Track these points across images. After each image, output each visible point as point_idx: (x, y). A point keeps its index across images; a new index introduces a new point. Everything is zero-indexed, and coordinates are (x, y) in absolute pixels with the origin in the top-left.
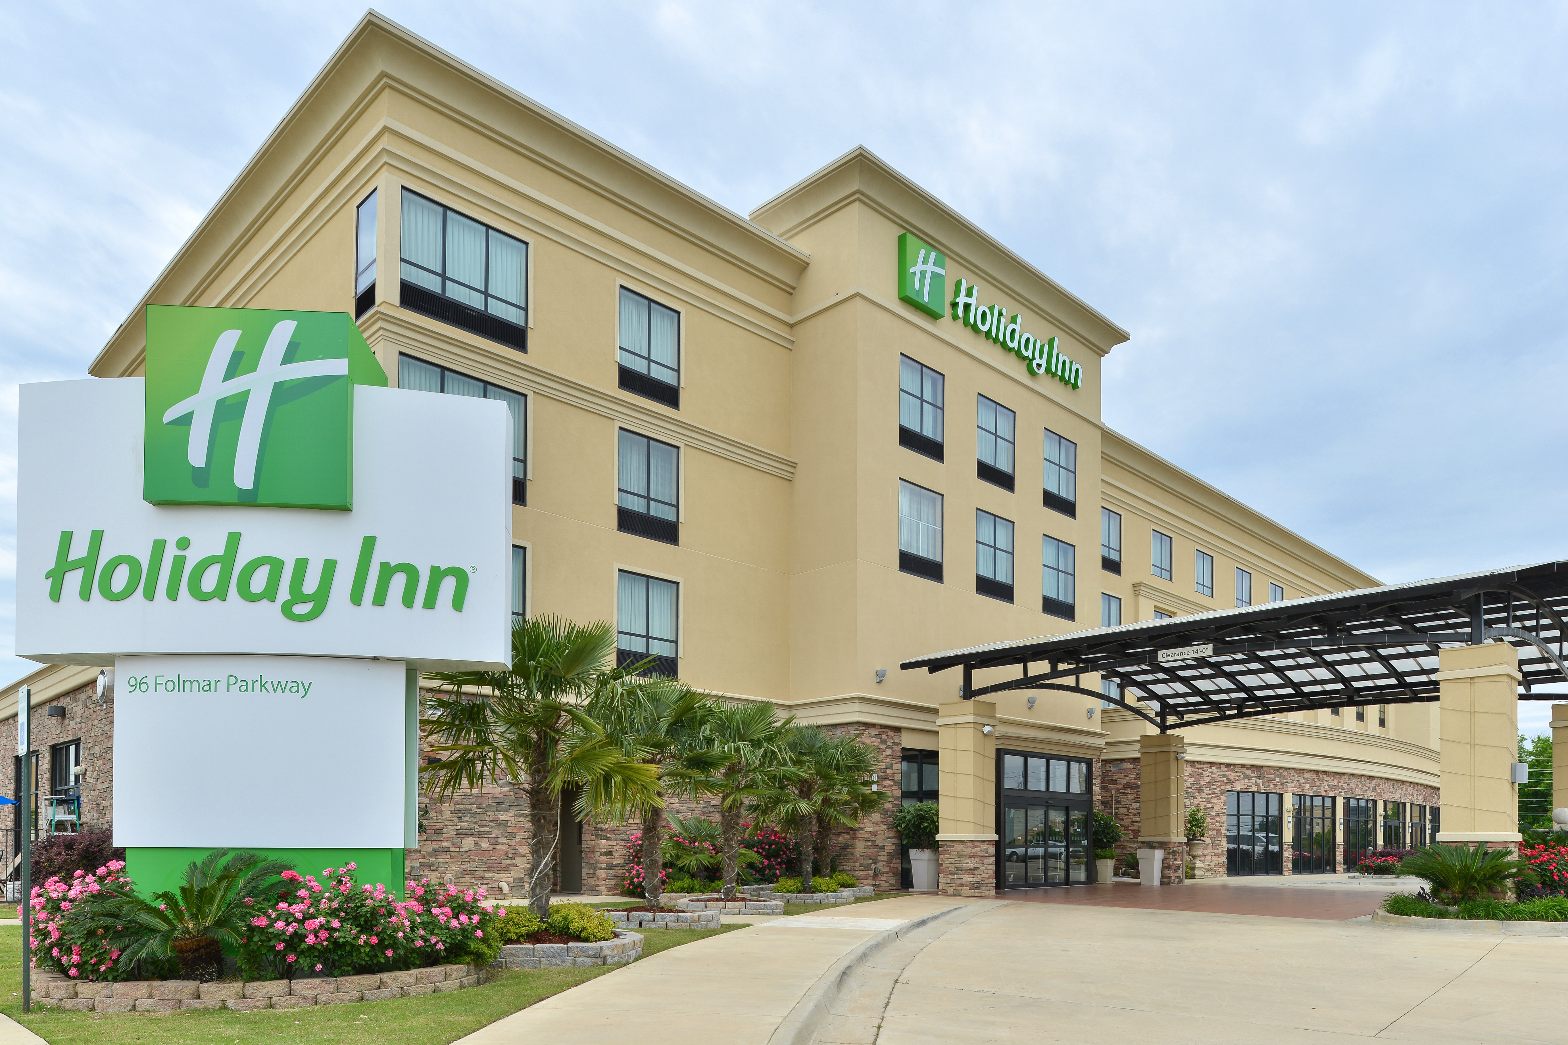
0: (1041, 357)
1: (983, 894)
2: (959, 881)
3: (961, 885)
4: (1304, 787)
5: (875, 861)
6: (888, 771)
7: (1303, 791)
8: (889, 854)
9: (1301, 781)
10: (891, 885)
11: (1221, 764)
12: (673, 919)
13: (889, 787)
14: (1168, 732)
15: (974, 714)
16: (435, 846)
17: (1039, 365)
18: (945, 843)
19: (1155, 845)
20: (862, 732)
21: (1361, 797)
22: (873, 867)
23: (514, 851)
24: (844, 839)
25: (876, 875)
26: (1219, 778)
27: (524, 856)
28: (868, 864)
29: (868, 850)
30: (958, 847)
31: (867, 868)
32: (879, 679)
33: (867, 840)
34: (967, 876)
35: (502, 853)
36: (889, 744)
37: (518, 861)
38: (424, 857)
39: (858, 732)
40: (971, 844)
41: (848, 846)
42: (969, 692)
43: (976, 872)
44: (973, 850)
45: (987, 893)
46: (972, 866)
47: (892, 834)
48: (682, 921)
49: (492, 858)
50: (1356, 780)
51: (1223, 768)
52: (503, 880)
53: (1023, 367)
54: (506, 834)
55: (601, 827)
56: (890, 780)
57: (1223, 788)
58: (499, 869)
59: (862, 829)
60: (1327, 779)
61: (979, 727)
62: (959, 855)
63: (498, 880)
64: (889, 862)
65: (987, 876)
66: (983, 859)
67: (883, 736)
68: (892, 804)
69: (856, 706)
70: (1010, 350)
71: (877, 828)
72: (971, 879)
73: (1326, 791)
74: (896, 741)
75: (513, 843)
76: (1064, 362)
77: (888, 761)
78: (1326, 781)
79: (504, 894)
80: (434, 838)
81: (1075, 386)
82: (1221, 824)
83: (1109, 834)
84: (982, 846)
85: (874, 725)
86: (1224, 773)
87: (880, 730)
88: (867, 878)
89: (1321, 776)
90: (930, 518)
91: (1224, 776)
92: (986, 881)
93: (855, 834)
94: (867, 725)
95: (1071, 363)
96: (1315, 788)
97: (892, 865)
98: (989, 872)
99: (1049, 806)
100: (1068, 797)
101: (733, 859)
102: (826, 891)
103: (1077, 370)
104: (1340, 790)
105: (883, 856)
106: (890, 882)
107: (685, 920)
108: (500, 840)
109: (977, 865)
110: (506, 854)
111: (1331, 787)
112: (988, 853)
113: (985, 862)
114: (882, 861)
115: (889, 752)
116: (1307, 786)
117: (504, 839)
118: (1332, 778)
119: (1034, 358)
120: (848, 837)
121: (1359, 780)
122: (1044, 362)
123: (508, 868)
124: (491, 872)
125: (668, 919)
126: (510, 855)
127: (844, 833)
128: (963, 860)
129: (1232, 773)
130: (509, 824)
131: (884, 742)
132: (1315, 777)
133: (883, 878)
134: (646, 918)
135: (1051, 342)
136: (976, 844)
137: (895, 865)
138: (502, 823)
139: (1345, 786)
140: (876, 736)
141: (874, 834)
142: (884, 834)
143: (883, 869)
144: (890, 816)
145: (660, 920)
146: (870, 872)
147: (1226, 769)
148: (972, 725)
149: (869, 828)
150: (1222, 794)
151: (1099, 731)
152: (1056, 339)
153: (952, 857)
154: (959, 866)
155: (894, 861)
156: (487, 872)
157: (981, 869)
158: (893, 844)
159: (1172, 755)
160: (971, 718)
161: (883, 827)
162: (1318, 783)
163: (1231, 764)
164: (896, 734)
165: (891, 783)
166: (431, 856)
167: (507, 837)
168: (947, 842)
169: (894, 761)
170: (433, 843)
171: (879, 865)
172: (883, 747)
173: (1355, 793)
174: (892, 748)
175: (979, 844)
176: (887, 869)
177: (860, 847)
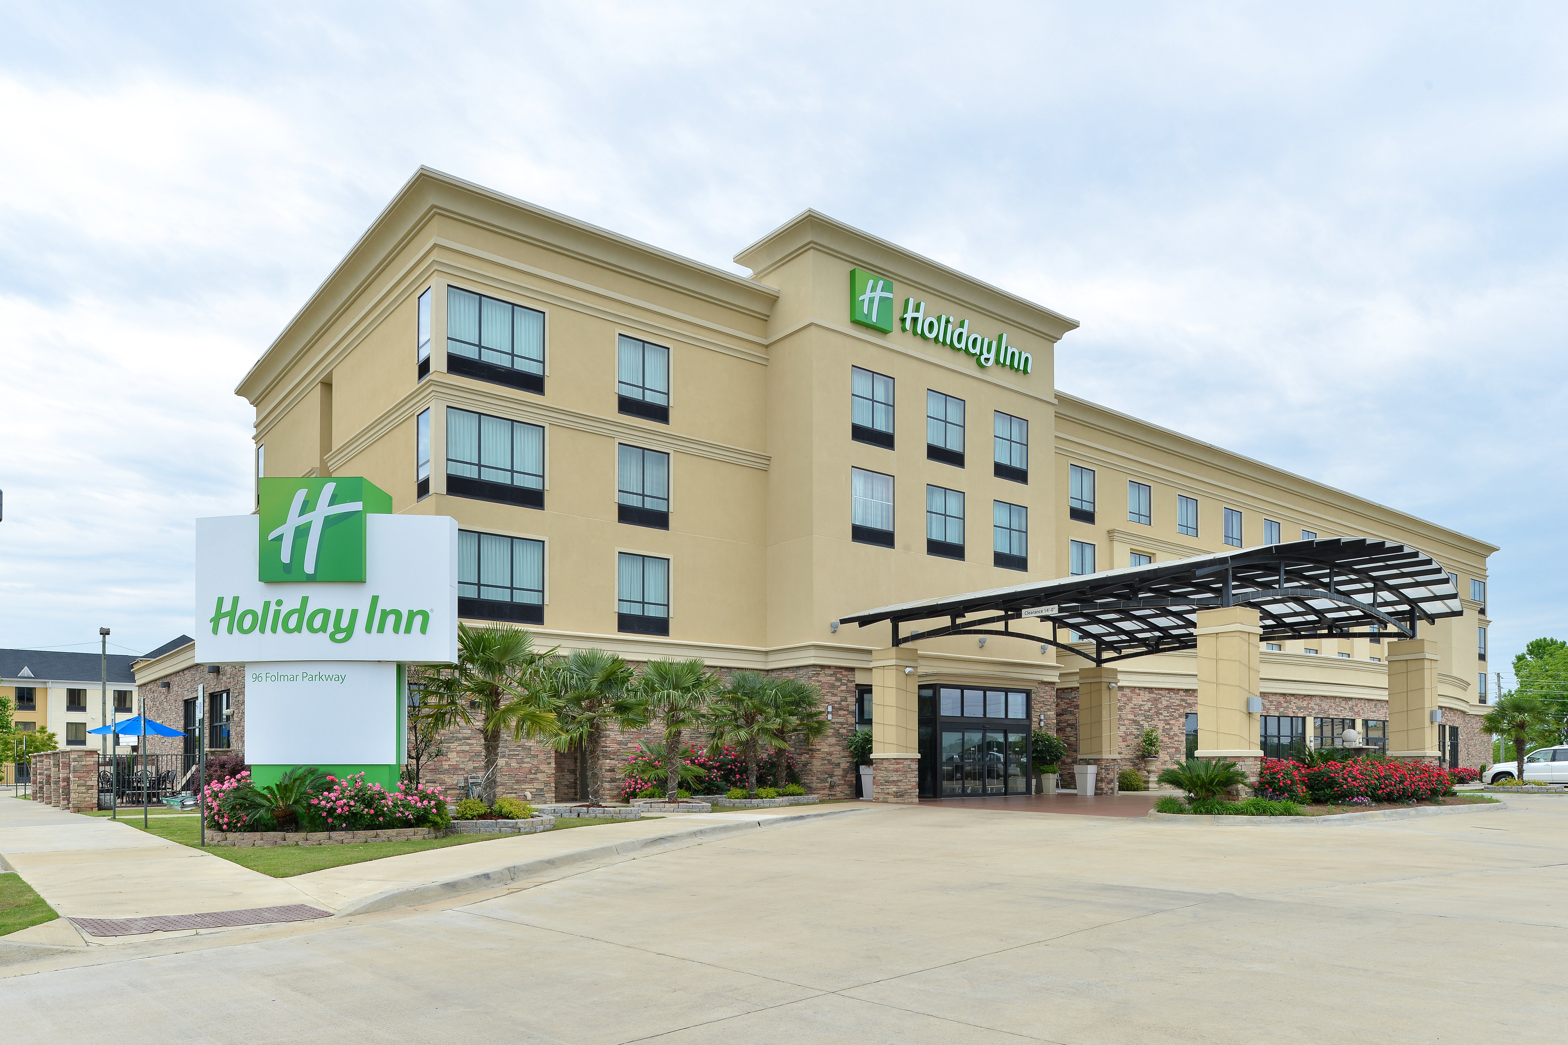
0: (989, 351)
1: (906, 801)
2: (887, 791)
3: (888, 794)
4: (1269, 709)
5: (831, 776)
6: (843, 703)
7: (1267, 712)
8: (844, 770)
9: (1265, 703)
10: (846, 795)
11: (1179, 690)
12: (601, 812)
13: (844, 716)
14: (1105, 665)
15: (897, 659)
16: (475, 765)
17: (987, 360)
18: (877, 760)
19: (1091, 761)
20: (818, 672)
21: (1336, 717)
22: (829, 780)
23: (536, 769)
24: (805, 758)
25: (832, 787)
26: (1178, 702)
27: (544, 772)
28: (824, 778)
29: (825, 767)
30: (886, 764)
31: (824, 781)
32: (833, 629)
33: (823, 759)
34: (892, 787)
35: (527, 770)
36: (843, 681)
37: (539, 776)
38: (467, 773)
39: (815, 672)
40: (894, 761)
41: (808, 763)
42: (897, 641)
43: (899, 784)
44: (896, 766)
45: (910, 800)
46: (895, 779)
47: (847, 754)
48: (607, 813)
49: (519, 774)
50: (1329, 701)
51: (1181, 693)
52: (528, 790)
53: (973, 361)
54: (530, 756)
55: (606, 750)
56: (845, 710)
57: (1182, 711)
58: (525, 782)
59: (819, 750)
60: (1296, 701)
61: (902, 669)
62: (887, 770)
63: (524, 790)
64: (844, 776)
65: (910, 787)
66: (906, 773)
67: (838, 675)
68: (847, 729)
69: (812, 652)
70: (960, 350)
71: (832, 749)
72: (895, 789)
73: (1294, 712)
74: (850, 679)
75: (535, 763)
76: (1013, 354)
77: (843, 695)
78: (1294, 703)
79: (528, 800)
80: (475, 759)
81: (1025, 371)
82: (1180, 743)
83: (1053, 753)
84: (905, 763)
85: (829, 667)
86: (1183, 698)
87: (835, 670)
88: (824, 789)
89: (1288, 698)
90: (884, 495)
91: (1183, 700)
92: (909, 791)
93: (812, 754)
94: (823, 667)
95: (1020, 354)
96: (1281, 710)
97: (847, 779)
98: (912, 783)
99: (986, 730)
100: (1007, 722)
101: (674, 773)
102: (766, 798)
103: (1027, 359)
104: (1310, 711)
105: (838, 772)
106: (845, 792)
107: (610, 812)
108: (525, 760)
109: (901, 778)
110: (530, 771)
111: (1299, 708)
112: (911, 769)
113: (908, 776)
114: (837, 776)
115: (844, 688)
116: (1273, 707)
117: (528, 760)
118: (1301, 700)
119: (981, 353)
120: (807, 756)
121: (1333, 701)
122: (992, 356)
123: (532, 781)
124: (519, 784)
125: (597, 812)
126: (533, 772)
127: (805, 753)
128: (889, 774)
129: (1191, 698)
130: (532, 748)
131: (840, 680)
132: (1281, 699)
133: (838, 789)
134: (582, 811)
135: (1000, 337)
136: (899, 761)
137: (850, 779)
138: (527, 748)
139: (1316, 707)
140: (831, 675)
141: (830, 754)
142: (840, 754)
143: (838, 782)
144: (845, 739)
145: (592, 812)
146: (826, 784)
147: (1185, 694)
148: (894, 667)
149: (826, 749)
150: (1180, 716)
151: (1055, 664)
152: (1005, 336)
153: (882, 772)
154: (886, 779)
155: (848, 776)
156: (515, 784)
157: (904, 781)
158: (848, 762)
159: (1104, 686)
160: (893, 662)
161: (838, 748)
162: (1285, 705)
163: (1190, 690)
164: (850, 673)
165: (846, 713)
166: (473, 773)
167: (530, 758)
168: (879, 760)
169: (848, 695)
170: (474, 762)
171: (835, 779)
172: (838, 684)
173: (1327, 713)
174: (846, 685)
175: (902, 761)
176: (843, 782)
177: (817, 765)
